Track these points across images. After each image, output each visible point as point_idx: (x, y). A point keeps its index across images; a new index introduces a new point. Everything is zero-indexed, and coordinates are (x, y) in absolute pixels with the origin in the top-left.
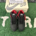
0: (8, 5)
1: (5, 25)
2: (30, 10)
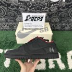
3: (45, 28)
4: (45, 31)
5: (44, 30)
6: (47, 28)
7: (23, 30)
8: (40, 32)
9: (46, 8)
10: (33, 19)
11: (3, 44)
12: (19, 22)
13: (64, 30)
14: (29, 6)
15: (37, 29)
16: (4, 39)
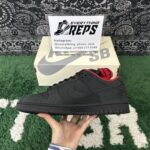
0: (44, 58)
1: (25, 135)
2: (126, 79)
3: (101, 51)
4: (103, 57)
5: (99, 54)
6: (107, 50)
7: (51, 55)
8: (91, 60)
9: (104, 2)
10: (75, 30)
11: (9, 86)
12: (42, 36)
13: (146, 53)
15: (84, 53)
16: (10, 75)
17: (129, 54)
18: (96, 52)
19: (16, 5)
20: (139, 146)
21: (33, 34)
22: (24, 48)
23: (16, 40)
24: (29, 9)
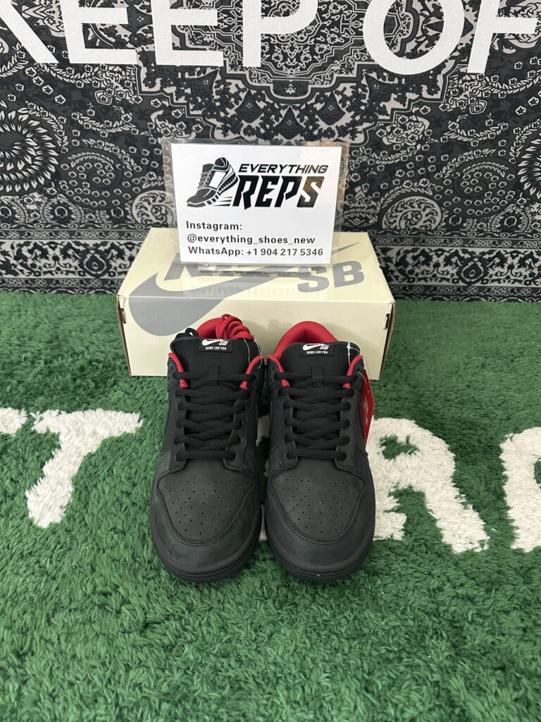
9: (346, 119)
11: (30, 376)
12: (147, 226)
14: (226, 104)
17: (431, 293)
18: (319, 268)
19: (72, 124)
20: (458, 548)
21: (120, 221)
22: (85, 268)
23: (63, 241)
24: (113, 138)
